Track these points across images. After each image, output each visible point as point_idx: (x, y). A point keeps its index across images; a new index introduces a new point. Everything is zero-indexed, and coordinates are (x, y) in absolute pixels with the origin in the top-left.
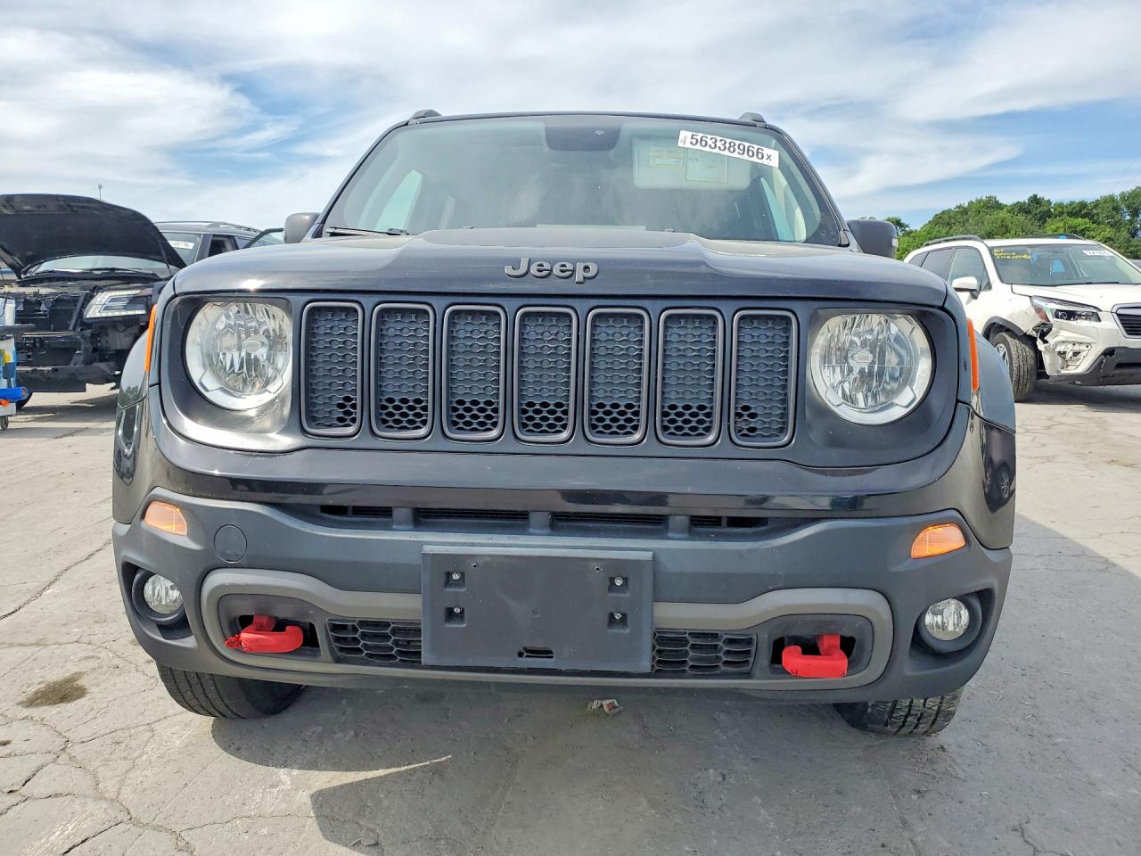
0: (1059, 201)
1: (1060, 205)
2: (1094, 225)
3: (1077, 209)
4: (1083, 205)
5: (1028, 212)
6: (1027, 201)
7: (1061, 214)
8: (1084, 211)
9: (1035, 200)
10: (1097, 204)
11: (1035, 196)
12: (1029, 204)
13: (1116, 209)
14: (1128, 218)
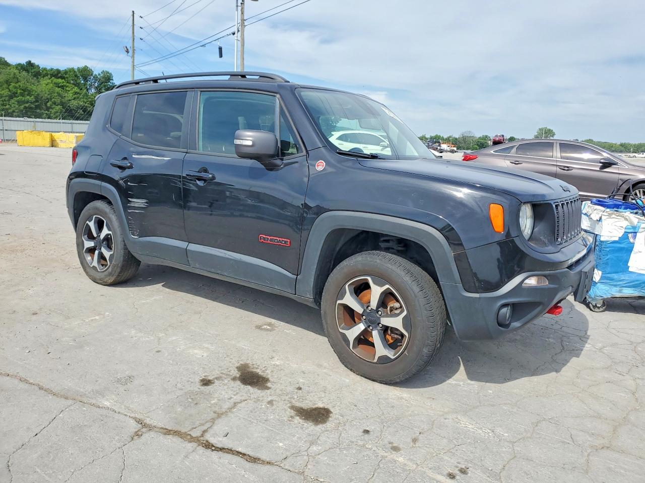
0: (44, 67)
1: (45, 69)
2: (68, 84)
3: (56, 73)
4: (58, 71)
5: (27, 71)
6: (25, 64)
7: (47, 75)
8: (60, 75)
9: (30, 64)
10: (66, 72)
11: (30, 62)
12: (27, 66)
13: (76, 76)
14: (82, 82)
